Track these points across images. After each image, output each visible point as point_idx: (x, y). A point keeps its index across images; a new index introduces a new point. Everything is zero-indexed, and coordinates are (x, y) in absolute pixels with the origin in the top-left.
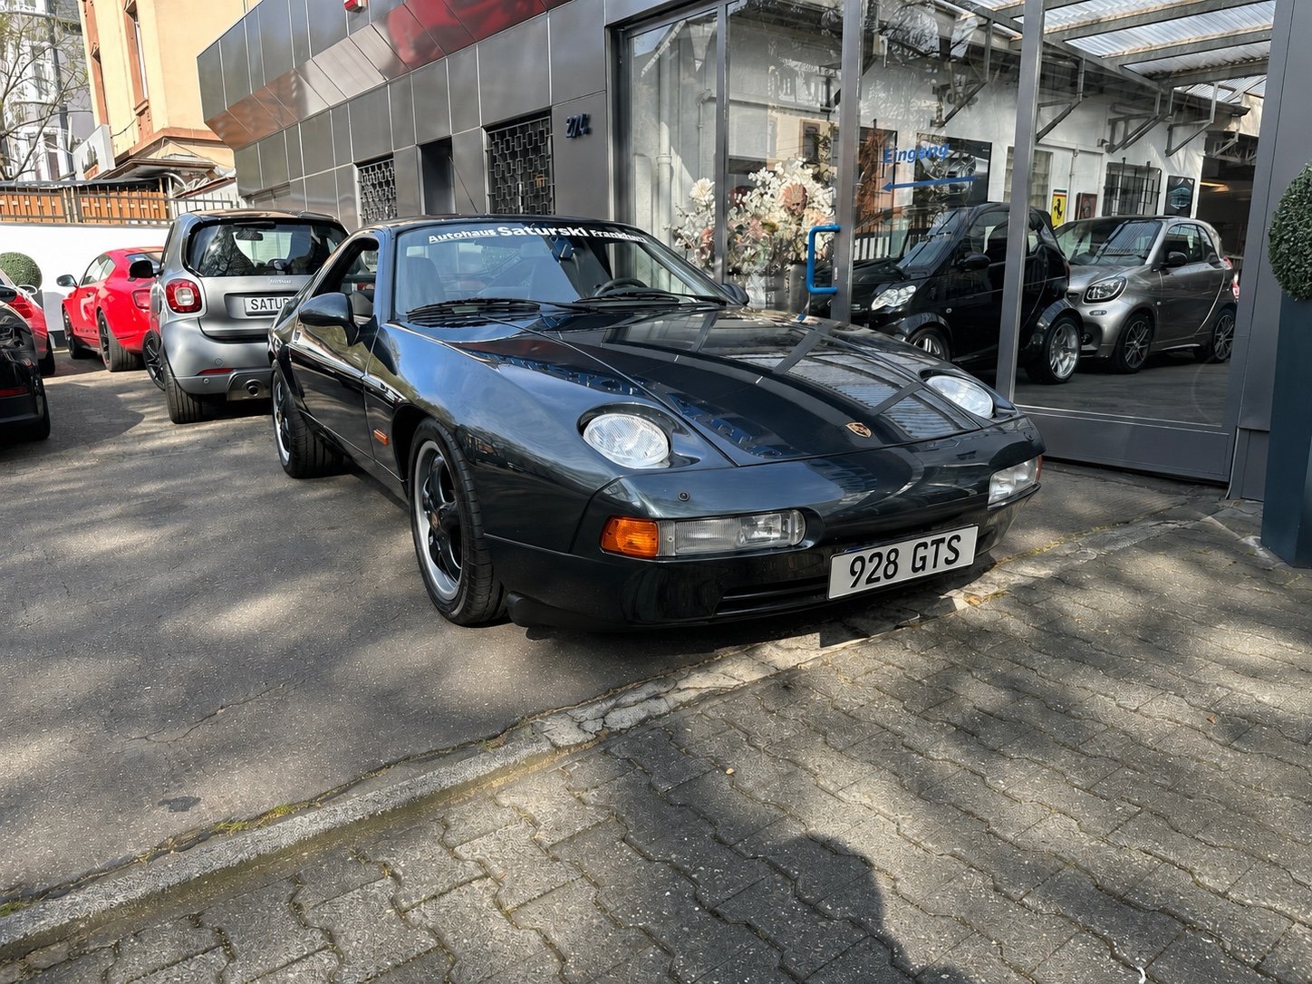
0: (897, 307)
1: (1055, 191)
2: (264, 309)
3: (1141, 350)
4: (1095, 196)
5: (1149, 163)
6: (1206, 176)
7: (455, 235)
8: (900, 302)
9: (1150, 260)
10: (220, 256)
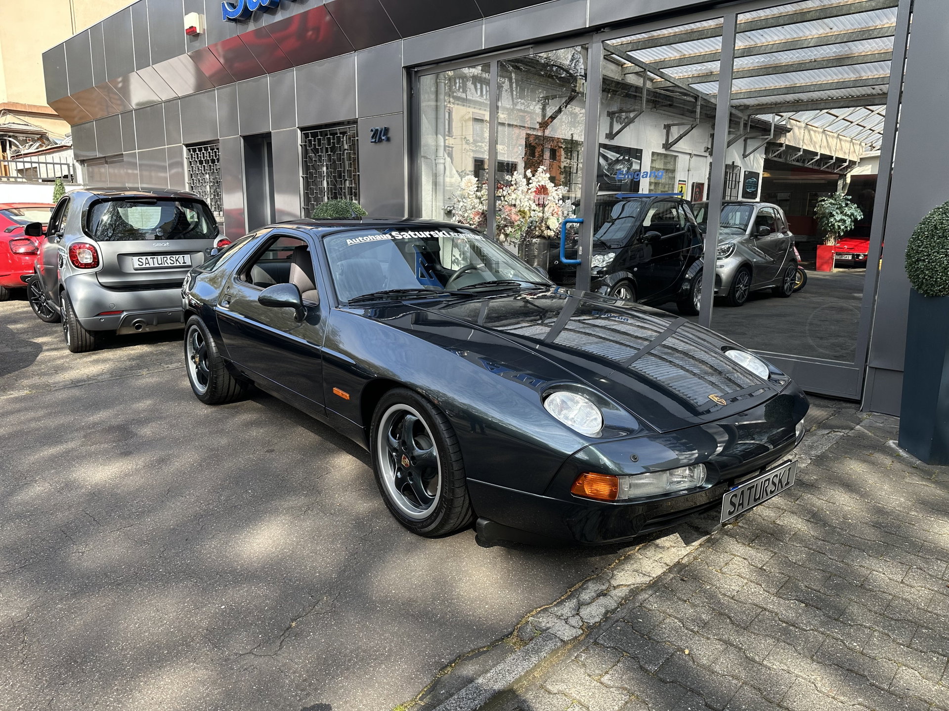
0: (603, 268)
1: (679, 181)
2: (148, 266)
3: (745, 290)
4: (703, 184)
5: (733, 162)
6: (766, 169)
7: (365, 238)
8: (604, 264)
9: (748, 232)
10: (110, 224)
